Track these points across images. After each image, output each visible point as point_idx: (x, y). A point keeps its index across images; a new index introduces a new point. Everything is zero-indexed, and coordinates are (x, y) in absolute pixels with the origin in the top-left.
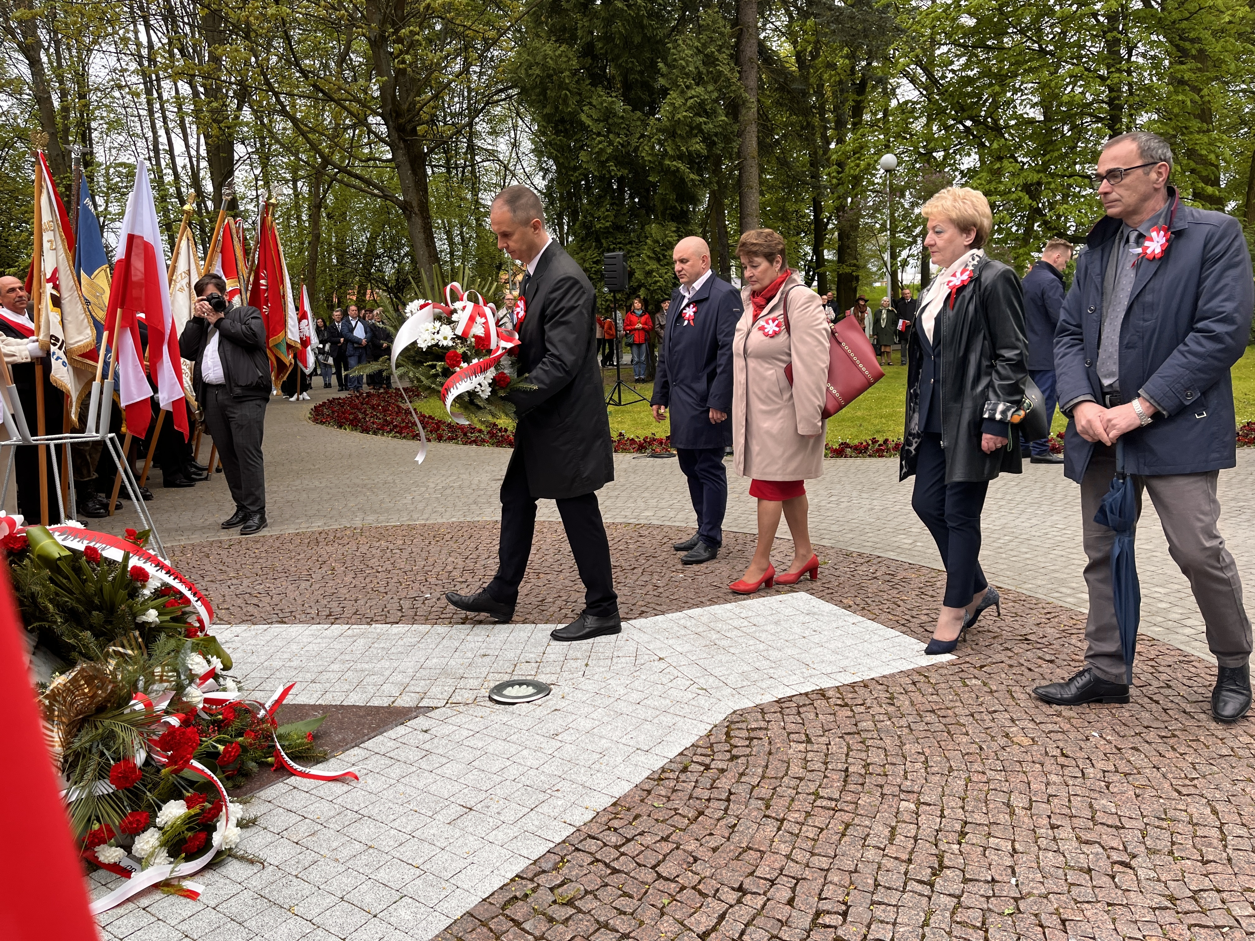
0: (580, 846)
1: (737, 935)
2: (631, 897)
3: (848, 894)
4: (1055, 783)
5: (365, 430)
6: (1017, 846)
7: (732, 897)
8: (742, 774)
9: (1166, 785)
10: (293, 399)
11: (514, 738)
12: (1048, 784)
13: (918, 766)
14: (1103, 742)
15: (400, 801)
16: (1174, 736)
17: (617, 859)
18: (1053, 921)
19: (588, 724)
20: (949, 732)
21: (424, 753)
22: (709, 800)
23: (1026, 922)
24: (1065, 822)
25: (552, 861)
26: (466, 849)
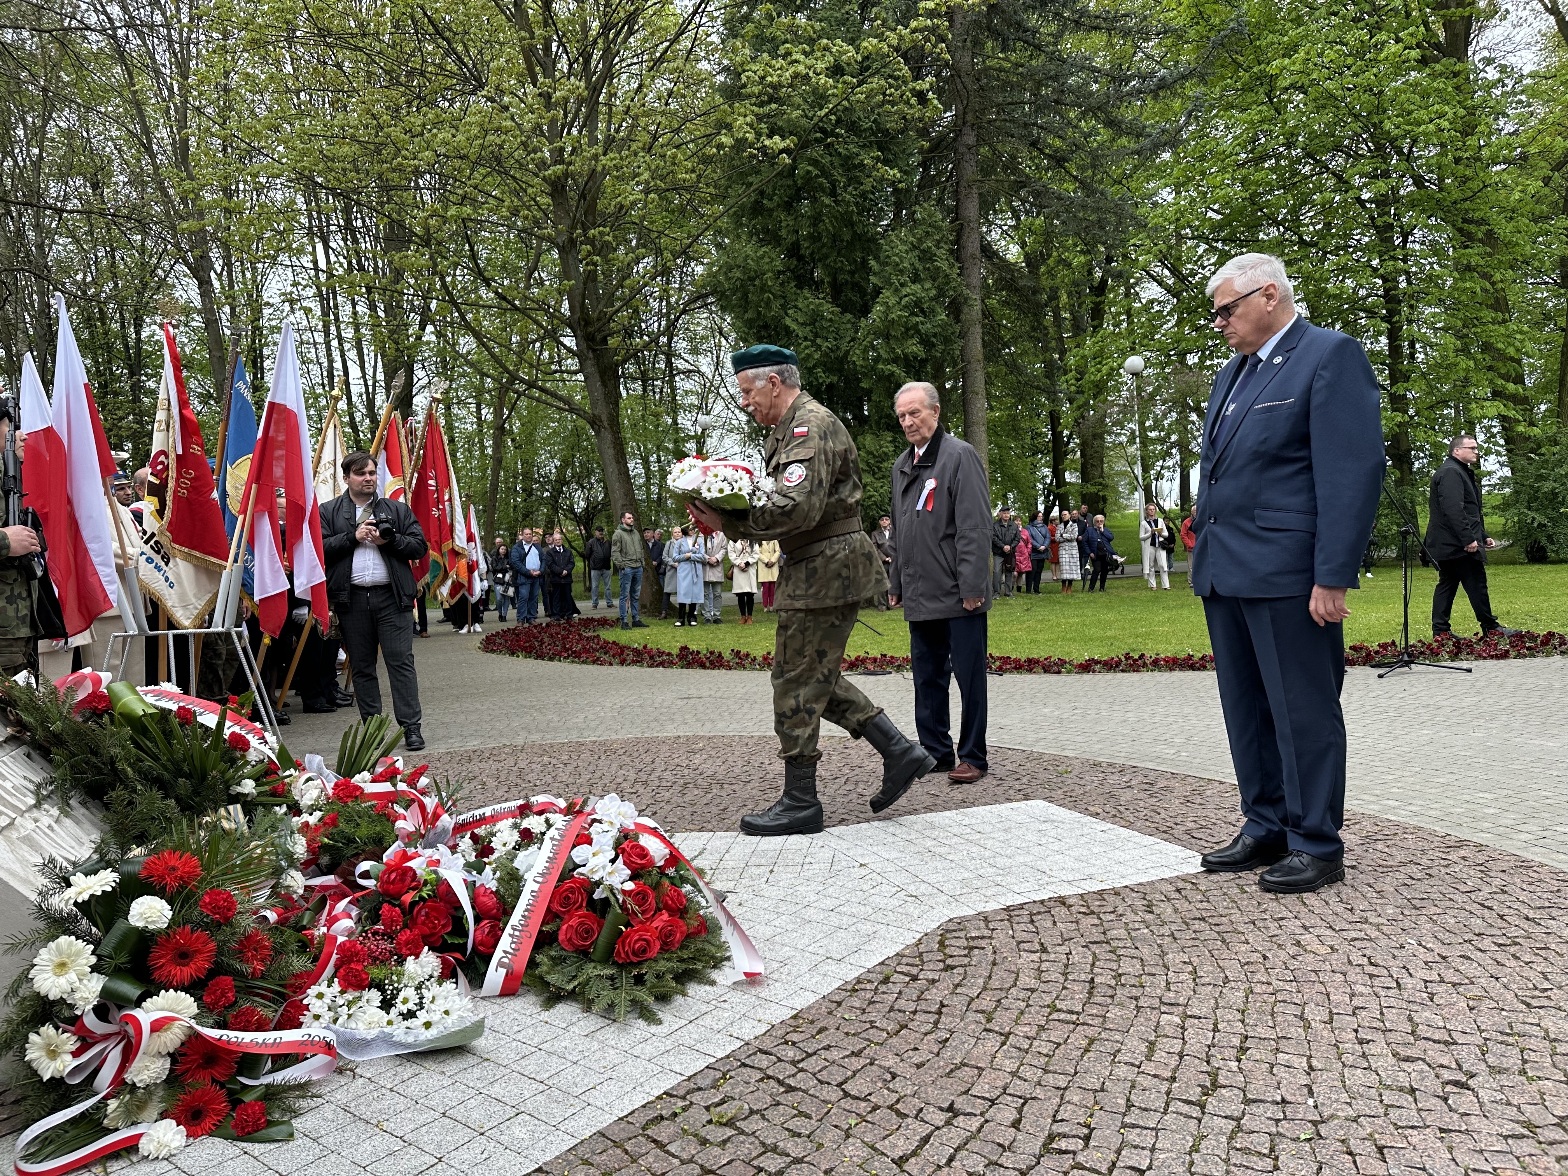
0: (748, 1061)
1: (944, 1161)
2: (809, 1117)
3: (1091, 1116)
4: (1362, 995)
6: (1314, 1063)
7: (940, 1118)
8: (958, 985)
9: (1510, 996)
10: (465, 630)
12: (1352, 995)
13: (1184, 976)
14: (1422, 950)
16: (1516, 944)
17: (794, 1075)
18: (1364, 1148)
20: (1223, 941)
22: (915, 1012)
23: (1329, 1150)
24: (1378, 1036)
25: (711, 1078)
26: (603, 1063)
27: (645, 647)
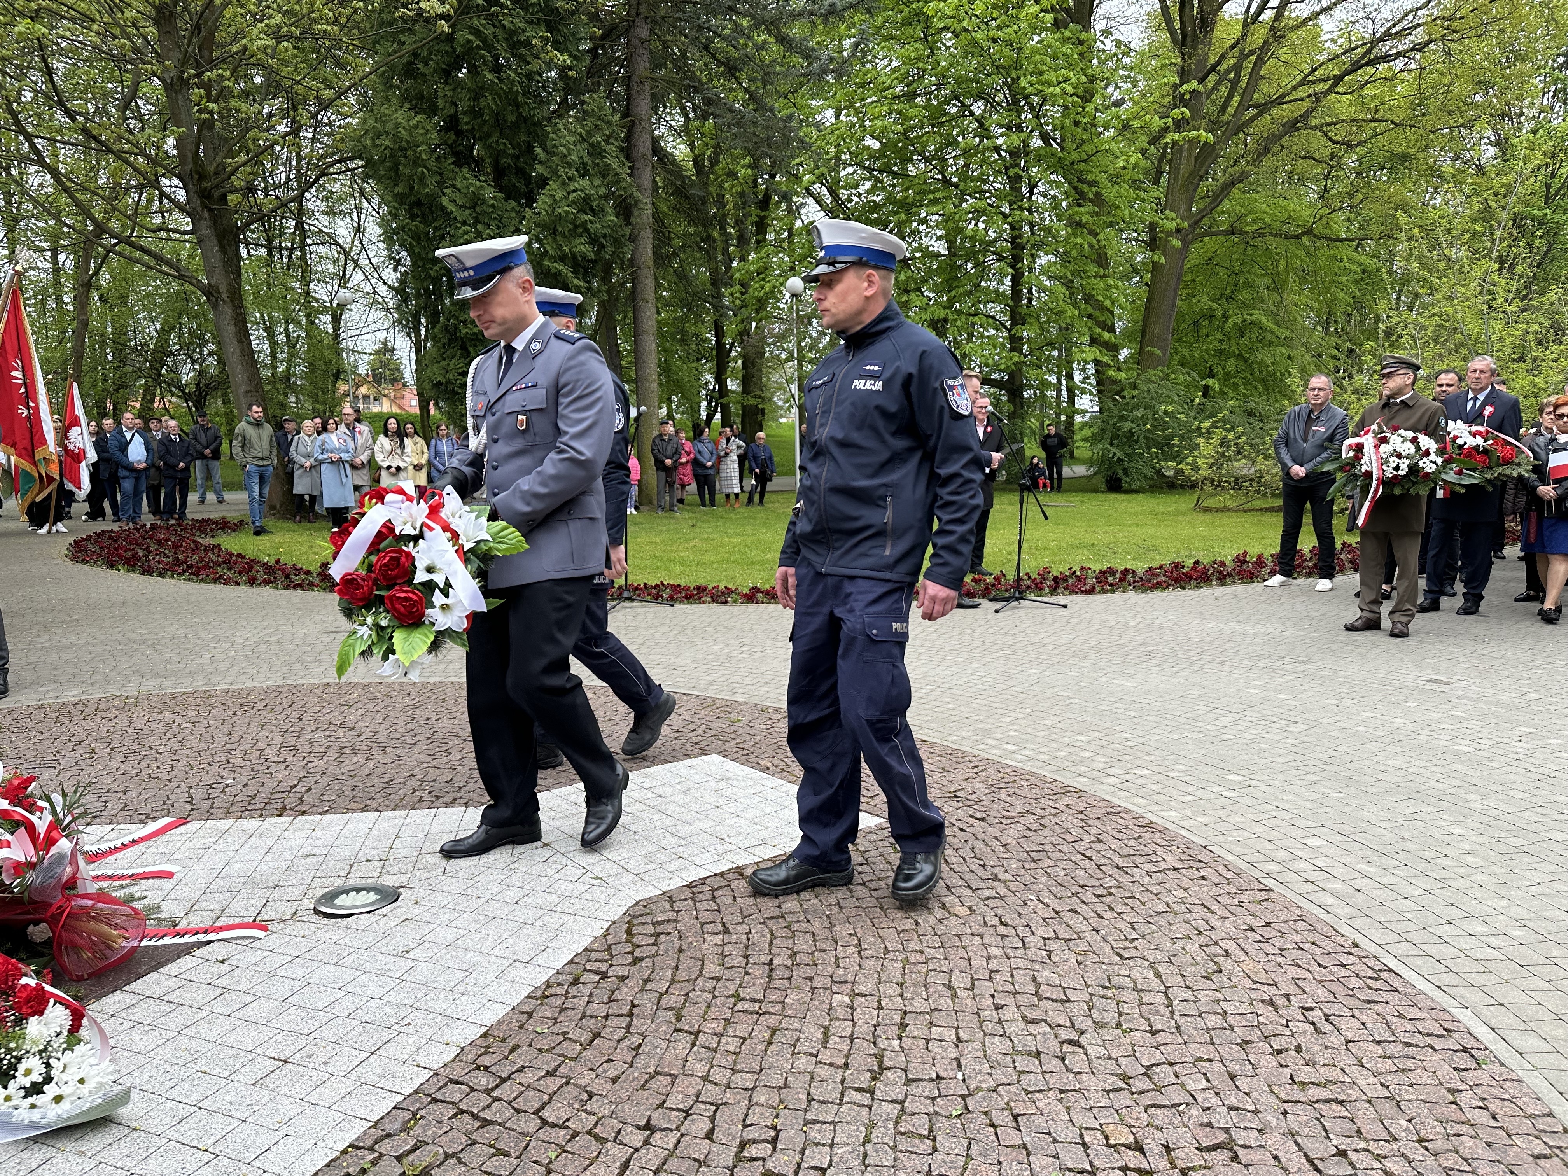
0: (438, 1096)
3: (777, 1116)
4: (995, 957)
5: (148, 571)
6: (961, 1034)
7: (636, 1138)
8: (647, 981)
9: (1107, 949)
10: (44, 530)
11: (349, 960)
12: (988, 958)
13: (851, 950)
14: (1041, 906)
15: (181, 1062)
16: (1111, 894)
17: (489, 1106)
18: (1003, 1118)
19: (449, 935)
21: (219, 991)
22: (606, 1017)
23: (976, 1124)
24: (1009, 1000)
25: (400, 1120)
26: (277, 1118)
27: (278, 561)
